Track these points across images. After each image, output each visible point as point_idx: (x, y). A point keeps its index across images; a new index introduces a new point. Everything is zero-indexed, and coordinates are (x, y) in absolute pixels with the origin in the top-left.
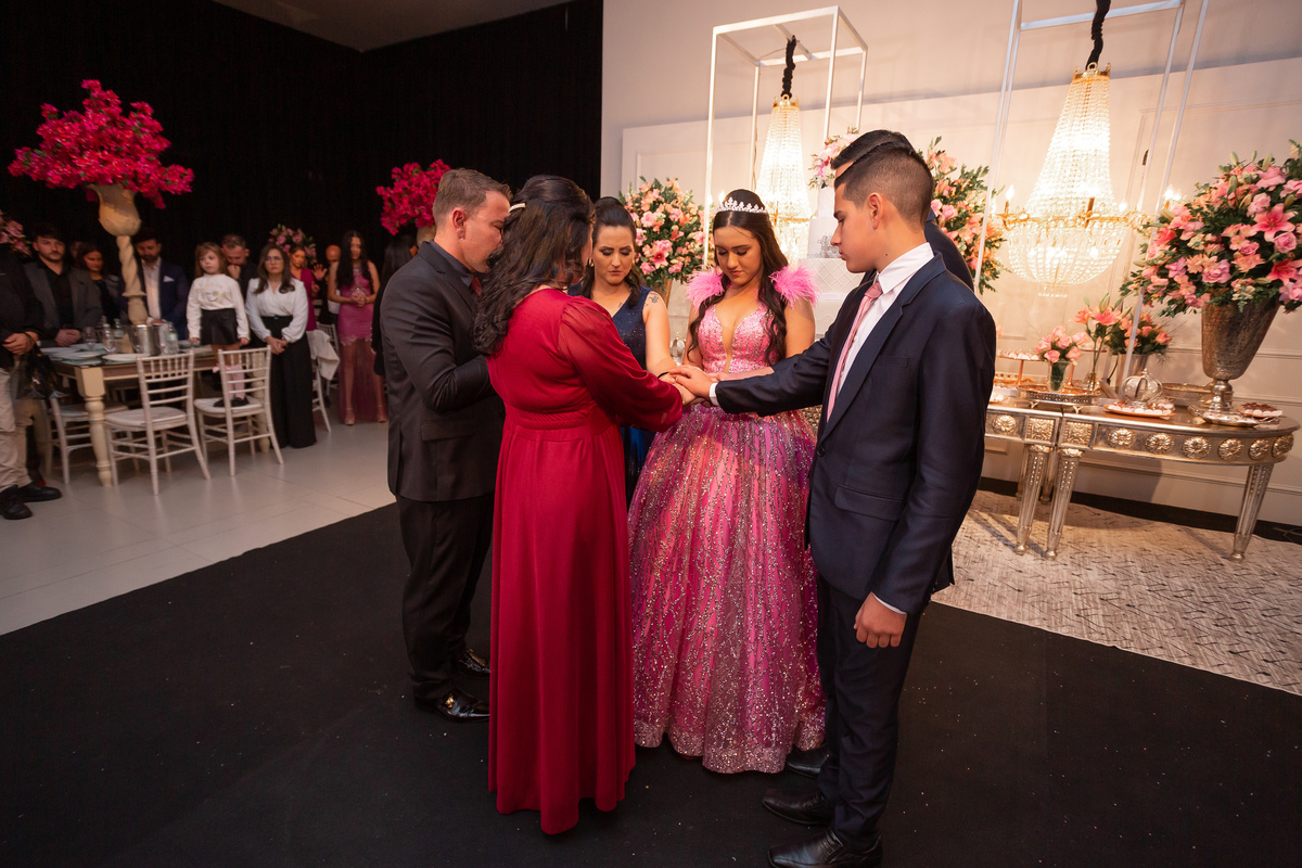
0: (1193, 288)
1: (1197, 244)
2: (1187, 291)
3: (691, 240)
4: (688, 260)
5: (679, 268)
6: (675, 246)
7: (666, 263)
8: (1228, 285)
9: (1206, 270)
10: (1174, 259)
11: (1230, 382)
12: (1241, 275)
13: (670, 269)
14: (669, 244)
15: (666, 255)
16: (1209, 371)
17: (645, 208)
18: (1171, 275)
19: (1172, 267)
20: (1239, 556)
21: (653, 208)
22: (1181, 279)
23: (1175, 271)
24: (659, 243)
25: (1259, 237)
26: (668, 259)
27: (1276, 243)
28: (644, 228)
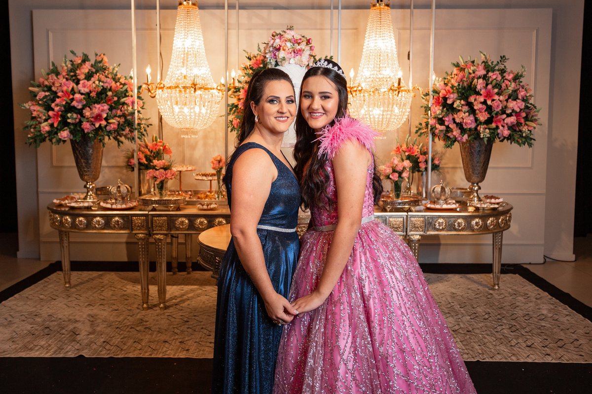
0: (459, 131)
1: (458, 106)
2: (456, 132)
3: (124, 104)
4: (122, 120)
5: (116, 126)
6: (111, 109)
7: (104, 123)
8: (476, 129)
9: (465, 121)
10: (447, 115)
11: (479, 184)
12: (481, 123)
13: (108, 128)
14: (106, 107)
15: (105, 115)
16: (468, 179)
17: (82, 77)
18: (446, 123)
19: (447, 119)
20: (497, 287)
21: (89, 77)
22: (452, 126)
23: (448, 120)
24: (97, 106)
25: (485, 103)
26: (106, 119)
27: (493, 105)
28: (82, 94)
